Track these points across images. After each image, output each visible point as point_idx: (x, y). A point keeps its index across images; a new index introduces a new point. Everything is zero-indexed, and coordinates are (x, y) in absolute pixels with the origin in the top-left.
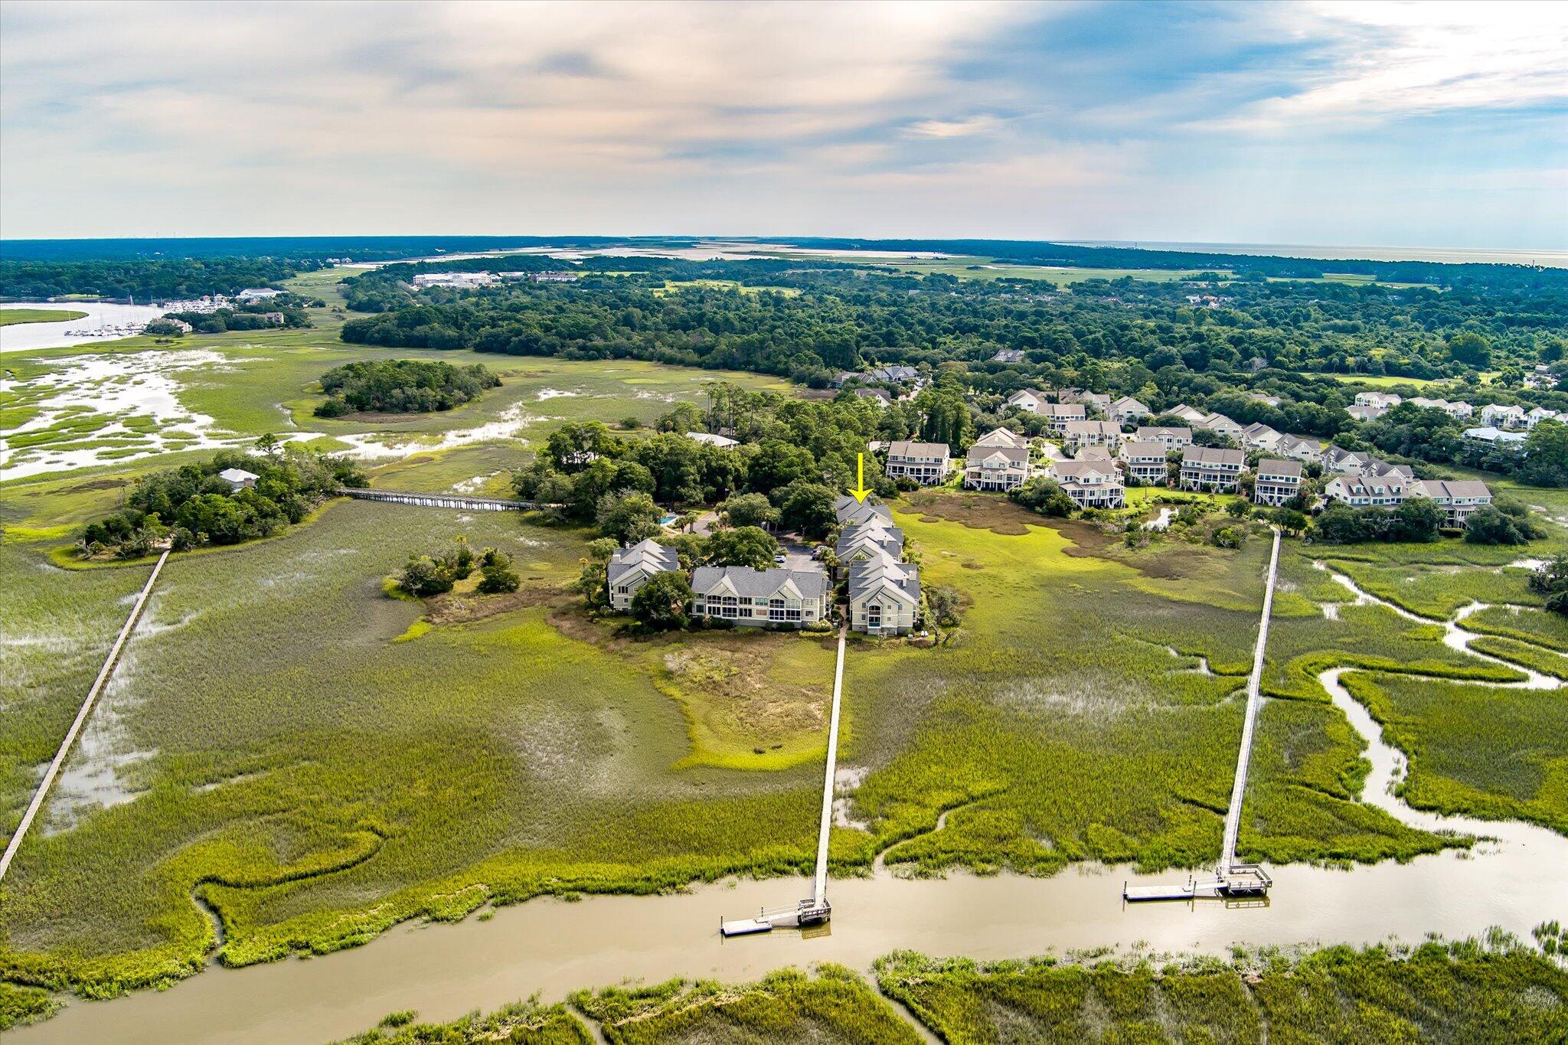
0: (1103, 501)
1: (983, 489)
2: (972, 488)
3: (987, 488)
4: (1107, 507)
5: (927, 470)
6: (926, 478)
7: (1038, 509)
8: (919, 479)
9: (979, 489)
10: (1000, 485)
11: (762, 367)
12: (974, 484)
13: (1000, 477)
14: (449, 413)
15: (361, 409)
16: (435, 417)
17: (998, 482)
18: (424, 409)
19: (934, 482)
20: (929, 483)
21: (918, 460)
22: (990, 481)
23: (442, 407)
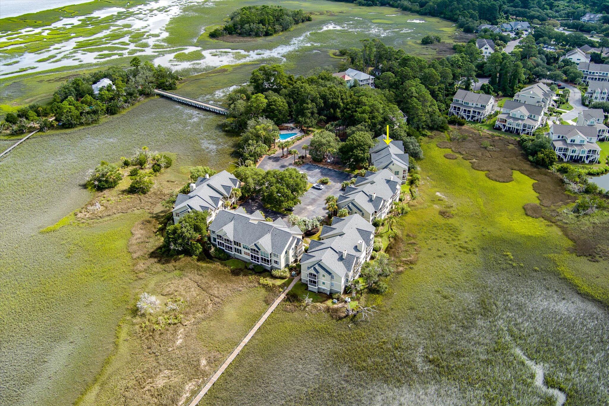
0: (581, 157)
1: (506, 131)
2: (499, 129)
3: (509, 131)
4: (584, 162)
5: (474, 112)
6: (473, 117)
7: (530, 158)
8: (468, 117)
9: (503, 130)
10: (517, 130)
12: (501, 126)
13: (518, 125)
14: (269, 38)
15: (230, 33)
16: (260, 40)
17: (516, 127)
18: (257, 35)
19: (477, 120)
20: (474, 120)
21: (470, 105)
22: (511, 126)
23: (267, 34)
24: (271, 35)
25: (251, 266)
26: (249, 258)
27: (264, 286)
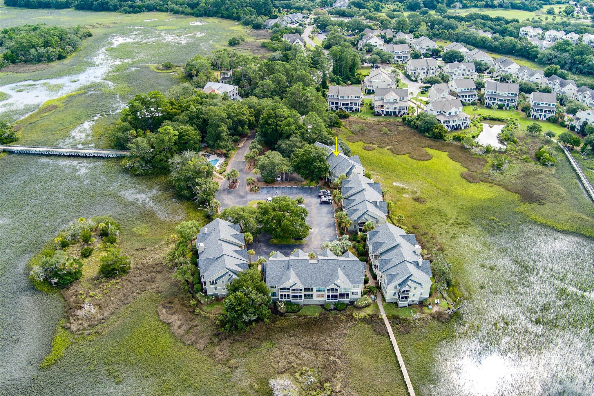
0: (459, 125)
1: (385, 115)
2: (378, 115)
3: (387, 114)
4: (461, 128)
5: (351, 104)
6: (351, 108)
7: (427, 134)
8: (347, 109)
9: (383, 115)
10: (395, 112)
11: (224, 15)
12: (380, 112)
13: (395, 108)
14: (65, 61)
15: (14, 62)
16: (57, 65)
17: (394, 111)
18: (50, 60)
19: (356, 110)
20: (353, 111)
21: (346, 98)
22: (389, 110)
23: (60, 57)
24: (65, 57)
25: (332, 307)
26: (324, 299)
27: (364, 320)
